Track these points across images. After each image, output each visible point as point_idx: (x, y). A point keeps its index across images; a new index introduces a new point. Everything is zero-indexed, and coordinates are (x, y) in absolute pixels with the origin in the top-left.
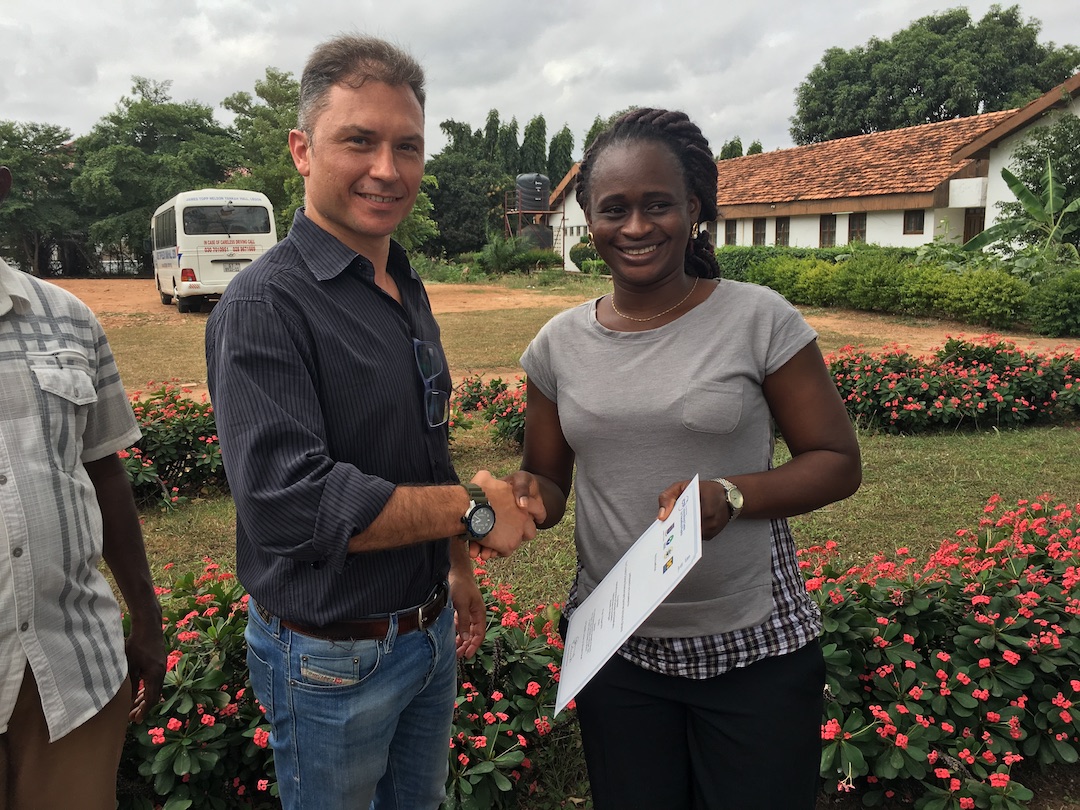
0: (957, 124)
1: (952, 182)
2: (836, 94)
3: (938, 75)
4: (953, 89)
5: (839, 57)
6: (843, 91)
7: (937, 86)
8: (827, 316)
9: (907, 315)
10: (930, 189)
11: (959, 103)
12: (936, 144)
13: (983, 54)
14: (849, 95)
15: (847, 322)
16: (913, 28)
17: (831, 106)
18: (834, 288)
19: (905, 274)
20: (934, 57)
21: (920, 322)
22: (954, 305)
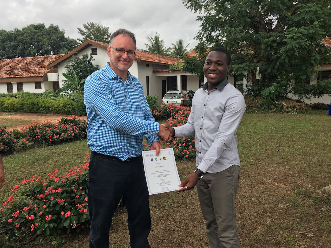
0: (46, 57)
1: (48, 74)
2: (6, 44)
3: (38, 42)
4: (43, 47)
5: (5, 33)
6: (8, 44)
7: (39, 45)
8: (17, 115)
9: (43, 113)
10: (42, 76)
11: (46, 51)
12: (41, 63)
13: (50, 37)
14: (10, 45)
15: (24, 116)
16: (28, 27)
17: (5, 48)
18: (18, 106)
19: (41, 101)
20: (36, 36)
21: (47, 115)
22: (56, 109)
